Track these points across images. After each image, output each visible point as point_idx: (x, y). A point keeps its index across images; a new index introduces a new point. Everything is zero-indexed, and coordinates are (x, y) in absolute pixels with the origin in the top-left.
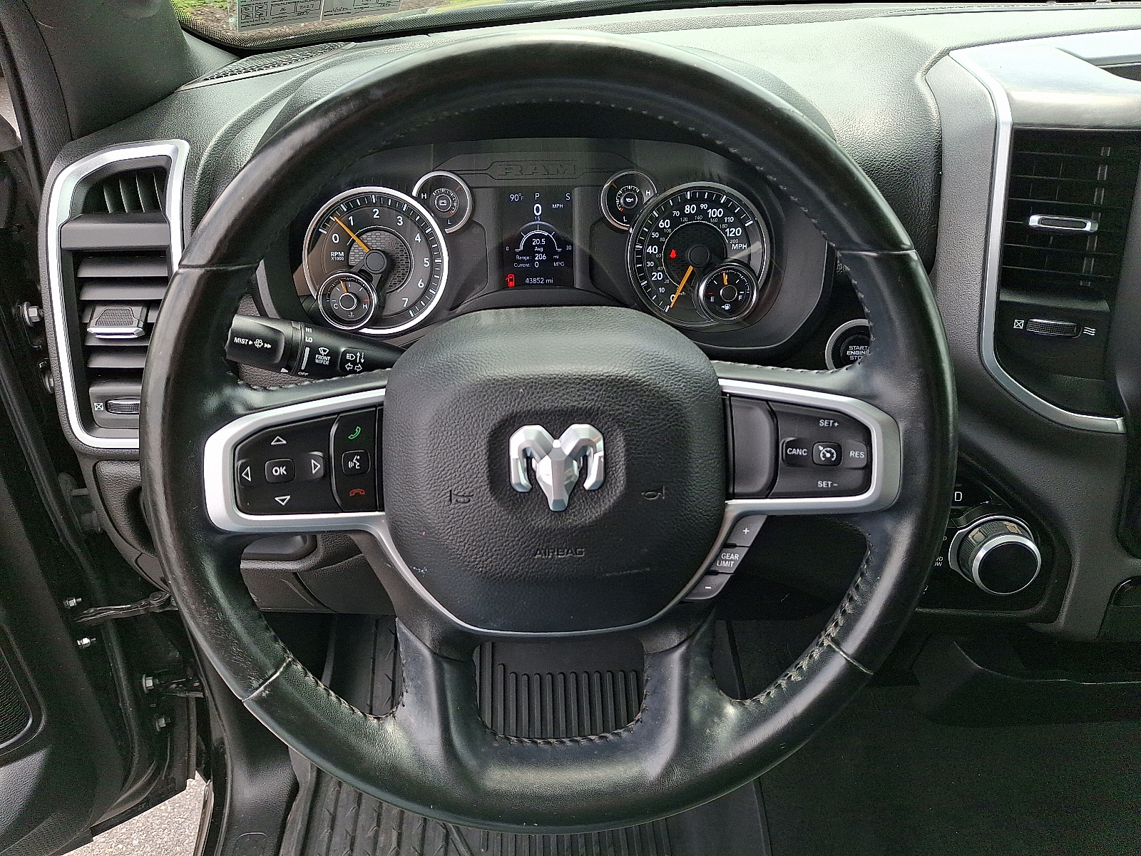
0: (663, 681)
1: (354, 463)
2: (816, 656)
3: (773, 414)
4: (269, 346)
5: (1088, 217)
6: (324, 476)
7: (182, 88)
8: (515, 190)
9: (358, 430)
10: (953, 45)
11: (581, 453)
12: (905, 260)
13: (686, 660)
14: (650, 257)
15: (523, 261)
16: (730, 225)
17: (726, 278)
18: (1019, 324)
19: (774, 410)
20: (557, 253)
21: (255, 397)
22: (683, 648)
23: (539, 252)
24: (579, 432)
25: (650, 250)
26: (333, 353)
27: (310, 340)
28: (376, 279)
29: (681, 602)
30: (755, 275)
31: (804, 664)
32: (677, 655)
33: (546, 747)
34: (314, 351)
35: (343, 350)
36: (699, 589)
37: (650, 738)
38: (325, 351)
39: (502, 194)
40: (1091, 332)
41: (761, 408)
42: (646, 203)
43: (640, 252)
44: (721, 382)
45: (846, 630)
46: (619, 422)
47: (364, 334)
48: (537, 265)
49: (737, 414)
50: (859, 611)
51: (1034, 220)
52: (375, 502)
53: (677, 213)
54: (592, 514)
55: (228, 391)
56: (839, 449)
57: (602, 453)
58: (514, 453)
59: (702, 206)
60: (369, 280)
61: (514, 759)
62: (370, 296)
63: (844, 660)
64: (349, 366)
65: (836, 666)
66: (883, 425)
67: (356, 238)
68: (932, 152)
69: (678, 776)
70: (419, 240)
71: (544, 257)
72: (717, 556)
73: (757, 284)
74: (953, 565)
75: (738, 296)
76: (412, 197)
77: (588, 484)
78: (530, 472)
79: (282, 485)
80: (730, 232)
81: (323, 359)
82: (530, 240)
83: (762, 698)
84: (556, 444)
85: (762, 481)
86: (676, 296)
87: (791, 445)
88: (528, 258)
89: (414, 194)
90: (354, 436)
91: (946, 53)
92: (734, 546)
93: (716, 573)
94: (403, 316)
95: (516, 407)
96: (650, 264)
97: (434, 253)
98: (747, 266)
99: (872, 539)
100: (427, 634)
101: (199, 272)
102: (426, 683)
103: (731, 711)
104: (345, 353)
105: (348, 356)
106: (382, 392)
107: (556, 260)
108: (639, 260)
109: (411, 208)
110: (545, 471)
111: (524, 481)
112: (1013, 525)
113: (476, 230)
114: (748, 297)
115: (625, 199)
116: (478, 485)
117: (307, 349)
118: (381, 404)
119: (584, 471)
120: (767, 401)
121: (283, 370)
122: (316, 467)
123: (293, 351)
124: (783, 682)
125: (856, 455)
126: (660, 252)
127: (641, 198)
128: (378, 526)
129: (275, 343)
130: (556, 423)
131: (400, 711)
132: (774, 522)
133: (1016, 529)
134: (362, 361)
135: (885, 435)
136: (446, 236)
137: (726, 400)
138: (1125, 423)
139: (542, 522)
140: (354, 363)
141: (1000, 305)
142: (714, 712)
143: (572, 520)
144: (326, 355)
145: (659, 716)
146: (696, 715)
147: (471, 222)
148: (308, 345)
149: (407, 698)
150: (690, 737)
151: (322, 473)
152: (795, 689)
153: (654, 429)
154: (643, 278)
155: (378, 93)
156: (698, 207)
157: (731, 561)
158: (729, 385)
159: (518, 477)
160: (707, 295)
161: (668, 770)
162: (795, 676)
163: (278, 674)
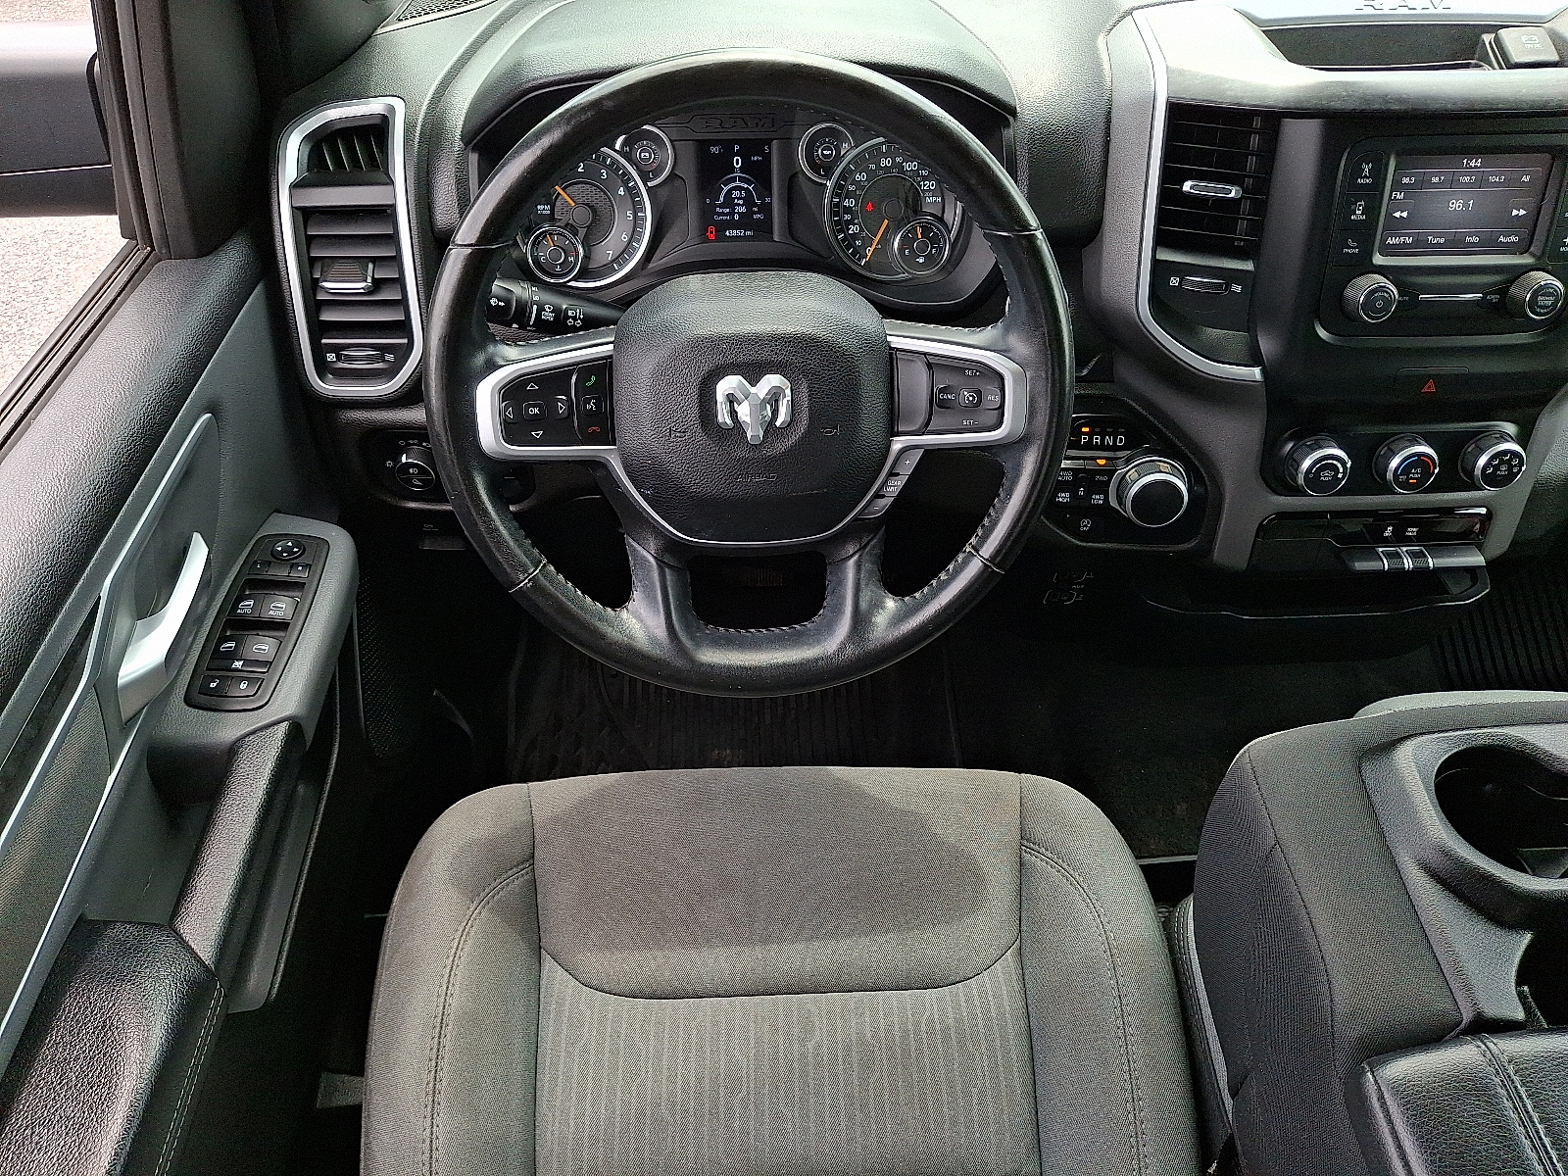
0: (841, 582)
1: (591, 406)
2: (960, 560)
3: (929, 366)
4: (503, 304)
5: (1233, 184)
6: (568, 416)
7: (379, 31)
8: (715, 143)
9: (593, 378)
10: (1136, 5)
11: (774, 398)
12: (1032, 239)
13: (858, 566)
14: (848, 210)
15: (723, 214)
16: (925, 178)
17: (919, 230)
18: (1174, 281)
19: (933, 363)
20: (756, 205)
21: (511, 352)
22: (855, 557)
23: (739, 205)
24: (772, 381)
25: (846, 203)
26: (556, 311)
27: (536, 298)
28: (582, 232)
29: (855, 519)
30: (948, 228)
31: (951, 567)
32: (851, 562)
33: (748, 634)
34: (541, 309)
35: (564, 307)
36: (871, 509)
37: (829, 627)
38: (549, 308)
39: (702, 146)
40: (1238, 289)
41: (920, 360)
42: (843, 156)
43: (837, 205)
44: (889, 338)
45: (984, 539)
46: (805, 374)
47: (571, 287)
48: (737, 217)
49: (902, 367)
50: (994, 524)
51: (1187, 186)
52: (608, 437)
53: (873, 167)
54: (781, 446)
55: (491, 349)
56: (979, 393)
57: (790, 398)
58: (720, 397)
59: (898, 159)
60: (575, 234)
61: (723, 642)
62: (576, 248)
63: (981, 564)
64: (570, 322)
65: (974, 567)
66: (1013, 373)
67: (561, 192)
68: (1102, 119)
69: (849, 651)
70: (623, 193)
71: (743, 209)
72: (884, 483)
73: (949, 238)
74: (1113, 503)
75: (931, 251)
76: (615, 151)
77: (778, 424)
78: (733, 414)
79: (535, 422)
80: (925, 185)
81: (548, 315)
82: (730, 192)
83: (917, 595)
84: (753, 390)
85: (921, 420)
86: (872, 249)
87: (941, 391)
88: (728, 210)
89: (617, 147)
90: (590, 383)
91: (1129, 12)
92: (898, 474)
93: (883, 496)
94: (608, 269)
95: (721, 360)
96: (847, 217)
97: (637, 207)
98: (941, 220)
99: (1008, 466)
100: (652, 545)
101: (469, 250)
102: (653, 583)
103: (891, 603)
104: (566, 310)
105: (570, 313)
106: (611, 347)
107: (756, 213)
108: (837, 214)
109: (614, 162)
110: (744, 411)
111: (729, 421)
112: (1166, 465)
113: (678, 183)
114: (941, 250)
115: (822, 150)
116: (692, 423)
117: (535, 307)
118: (611, 357)
119: (775, 412)
120: (925, 354)
121: (515, 326)
122: (562, 409)
123: (523, 308)
124: (934, 582)
125: (993, 399)
126: (856, 204)
127: (838, 151)
128: (611, 456)
129: (508, 302)
130: (753, 372)
131: (630, 605)
132: (931, 454)
133: (1168, 468)
134: (582, 317)
135: (1015, 381)
136: (649, 190)
137: (892, 354)
138: (1264, 372)
139: (742, 453)
140: (575, 318)
141: (1155, 262)
142: (878, 605)
143: (767, 452)
144: (551, 312)
145: (838, 610)
146: (863, 605)
147: (673, 176)
148: (536, 303)
149: (636, 595)
150: (860, 621)
151: (566, 415)
152: (943, 586)
153: (831, 379)
154: (840, 231)
155: (609, 104)
156: (894, 161)
157: (895, 487)
158: (896, 342)
159: (723, 417)
160: (901, 249)
161: (842, 647)
162: (943, 576)
163: (537, 571)
